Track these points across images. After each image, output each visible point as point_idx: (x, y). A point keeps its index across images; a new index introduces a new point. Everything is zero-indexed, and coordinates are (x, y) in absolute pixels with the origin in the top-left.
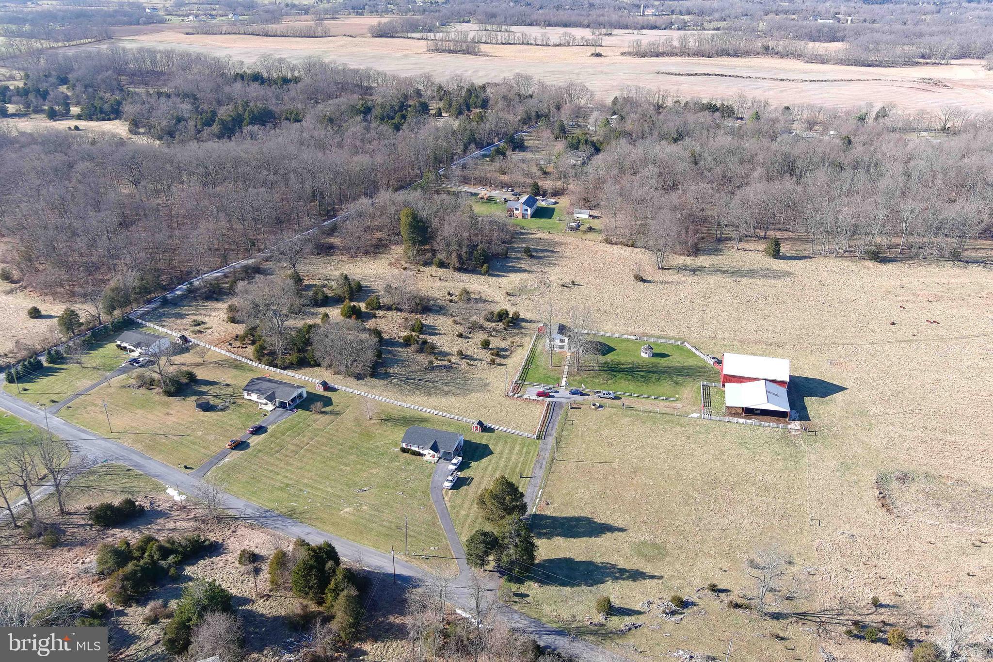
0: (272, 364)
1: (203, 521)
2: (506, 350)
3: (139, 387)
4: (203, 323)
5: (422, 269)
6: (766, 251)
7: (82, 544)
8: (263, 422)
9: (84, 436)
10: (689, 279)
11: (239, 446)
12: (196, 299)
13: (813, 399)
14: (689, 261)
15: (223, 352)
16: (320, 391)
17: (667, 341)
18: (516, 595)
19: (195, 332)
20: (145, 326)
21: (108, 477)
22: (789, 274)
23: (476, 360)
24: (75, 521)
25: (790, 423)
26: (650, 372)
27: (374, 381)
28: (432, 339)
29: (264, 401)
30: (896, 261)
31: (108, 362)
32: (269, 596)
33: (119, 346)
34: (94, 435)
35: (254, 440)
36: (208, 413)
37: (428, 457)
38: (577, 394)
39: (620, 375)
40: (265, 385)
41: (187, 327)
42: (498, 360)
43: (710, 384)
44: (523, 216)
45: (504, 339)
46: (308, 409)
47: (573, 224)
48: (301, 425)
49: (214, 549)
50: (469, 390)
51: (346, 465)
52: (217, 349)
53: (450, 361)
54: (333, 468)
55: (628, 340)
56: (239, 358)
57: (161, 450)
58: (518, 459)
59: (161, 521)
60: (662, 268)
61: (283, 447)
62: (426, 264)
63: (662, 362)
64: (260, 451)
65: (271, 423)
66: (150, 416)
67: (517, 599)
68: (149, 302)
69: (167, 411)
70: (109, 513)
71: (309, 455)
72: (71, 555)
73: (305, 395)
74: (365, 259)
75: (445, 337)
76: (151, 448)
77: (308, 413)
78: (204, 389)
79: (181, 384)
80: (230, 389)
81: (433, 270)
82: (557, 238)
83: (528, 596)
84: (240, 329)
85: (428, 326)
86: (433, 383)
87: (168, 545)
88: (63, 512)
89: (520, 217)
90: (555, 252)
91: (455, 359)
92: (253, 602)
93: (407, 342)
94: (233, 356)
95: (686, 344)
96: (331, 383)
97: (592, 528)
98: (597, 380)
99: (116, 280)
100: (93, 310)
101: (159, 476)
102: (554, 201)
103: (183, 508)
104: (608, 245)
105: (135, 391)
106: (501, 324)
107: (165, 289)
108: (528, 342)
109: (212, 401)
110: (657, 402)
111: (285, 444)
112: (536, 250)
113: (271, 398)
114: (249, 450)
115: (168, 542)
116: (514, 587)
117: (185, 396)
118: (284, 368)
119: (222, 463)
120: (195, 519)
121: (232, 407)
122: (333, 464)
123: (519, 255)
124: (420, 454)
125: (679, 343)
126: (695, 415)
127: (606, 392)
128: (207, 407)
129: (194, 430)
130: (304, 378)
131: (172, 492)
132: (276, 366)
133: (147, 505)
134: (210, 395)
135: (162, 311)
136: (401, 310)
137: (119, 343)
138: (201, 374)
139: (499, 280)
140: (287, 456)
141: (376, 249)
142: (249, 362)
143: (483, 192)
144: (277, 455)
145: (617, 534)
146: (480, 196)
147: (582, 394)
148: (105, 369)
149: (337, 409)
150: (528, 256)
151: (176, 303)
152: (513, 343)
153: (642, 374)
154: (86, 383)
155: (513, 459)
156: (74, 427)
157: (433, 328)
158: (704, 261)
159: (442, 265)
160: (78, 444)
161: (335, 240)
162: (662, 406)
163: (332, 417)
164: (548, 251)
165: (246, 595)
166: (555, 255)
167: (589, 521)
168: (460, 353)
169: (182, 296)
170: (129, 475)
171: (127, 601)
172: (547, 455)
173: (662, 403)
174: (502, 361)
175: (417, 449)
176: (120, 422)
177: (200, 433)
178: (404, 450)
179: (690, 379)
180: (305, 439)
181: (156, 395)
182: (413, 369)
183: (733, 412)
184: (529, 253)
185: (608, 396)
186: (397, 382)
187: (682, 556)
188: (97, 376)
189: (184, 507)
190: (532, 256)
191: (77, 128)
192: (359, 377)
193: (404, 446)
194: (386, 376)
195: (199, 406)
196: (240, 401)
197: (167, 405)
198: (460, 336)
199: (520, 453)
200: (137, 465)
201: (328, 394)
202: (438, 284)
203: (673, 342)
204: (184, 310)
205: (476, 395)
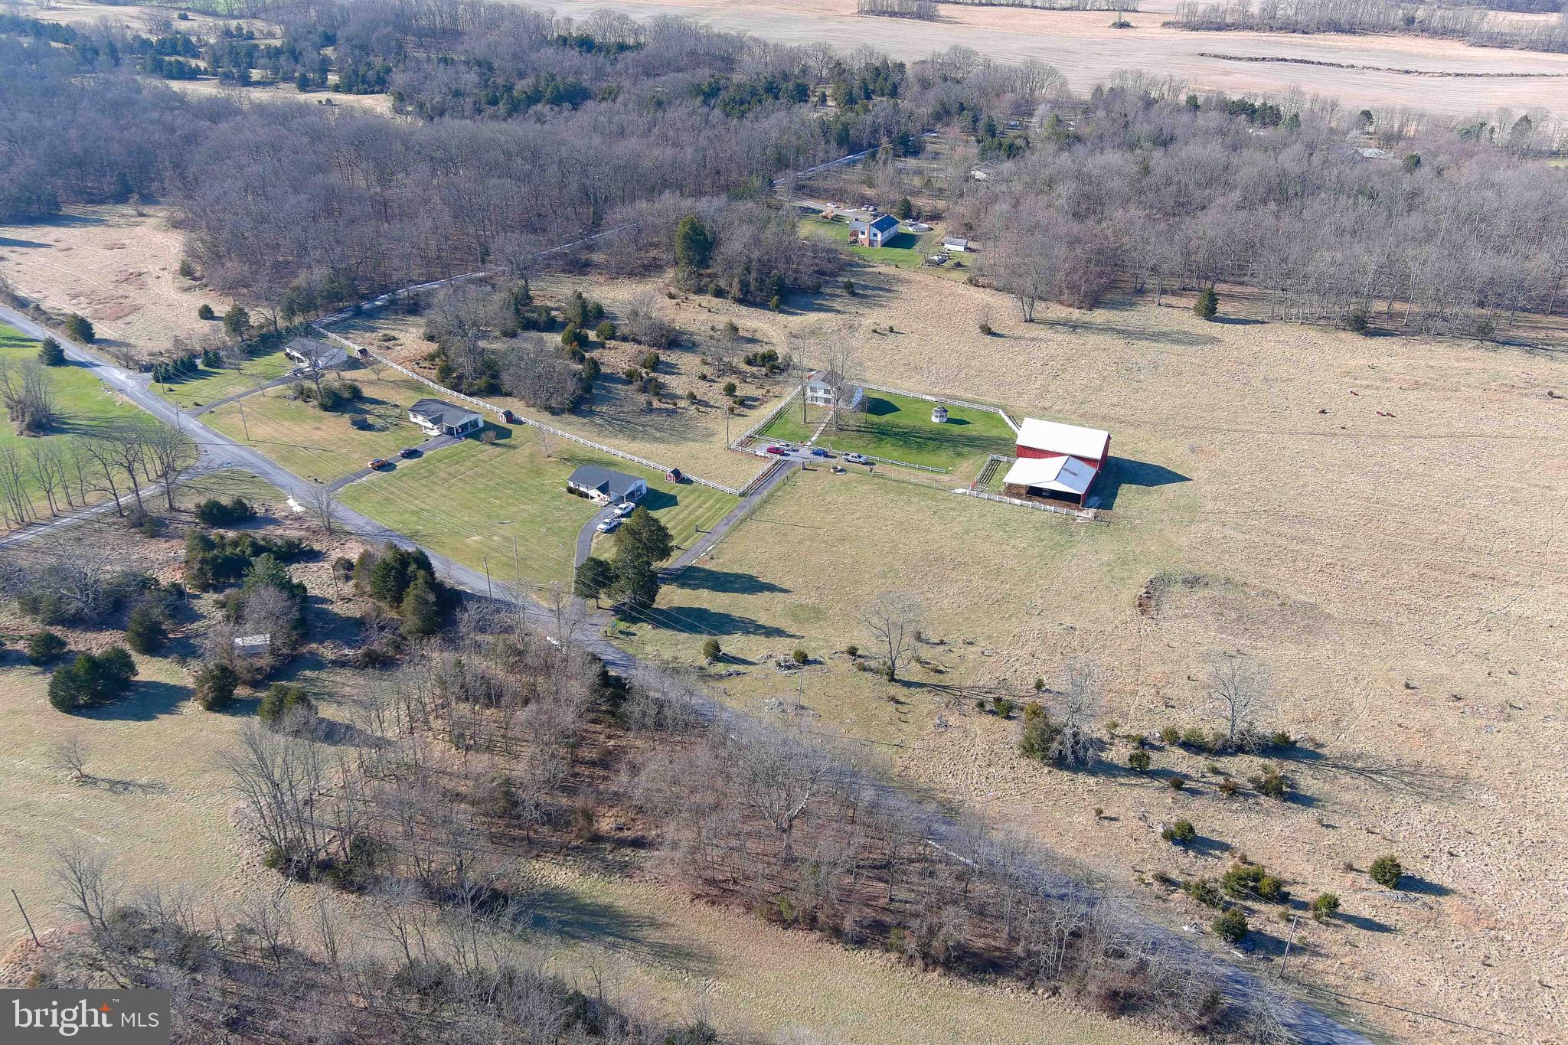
0: (455, 388)
1: (314, 532)
2: (755, 399)
3: (295, 398)
4: (395, 339)
5: (692, 297)
6: (1195, 309)
7: (180, 537)
8: (422, 447)
9: (218, 440)
10: (1061, 336)
11: (384, 466)
12: (396, 313)
13: (1134, 486)
14: (1076, 314)
15: (405, 371)
16: (502, 421)
17: (976, 406)
18: (621, 632)
19: (380, 347)
20: (326, 337)
21: (230, 482)
22: (1215, 340)
23: (712, 407)
24: (182, 518)
25: (1081, 510)
26: (931, 439)
27: (573, 418)
28: (662, 378)
29: (429, 425)
30: (1392, 335)
31: (271, 371)
32: (350, 600)
33: (288, 355)
34: (229, 441)
35: (404, 464)
36: (362, 432)
37: (596, 500)
38: (820, 455)
39: (888, 439)
40: (434, 407)
41: (375, 342)
42: (739, 410)
43: (1002, 458)
44: (871, 243)
45: (761, 387)
46: (478, 439)
47: (936, 258)
48: (464, 454)
49: (313, 556)
50: (685, 439)
51: (497, 498)
52: (399, 368)
53: (675, 405)
54: (481, 499)
55: (925, 401)
56: (421, 379)
57: (296, 462)
58: (705, 514)
59: (271, 527)
60: (1032, 321)
61: (433, 473)
62: (700, 291)
63: (956, 429)
64: (406, 475)
65: (430, 449)
66: (297, 429)
67: (622, 636)
68: (341, 311)
69: (317, 425)
70: (215, 511)
71: (461, 485)
72: (168, 545)
73: (481, 425)
74: (626, 282)
75: (684, 378)
76: (285, 459)
77: (478, 443)
78: (368, 407)
79: (341, 398)
80: (398, 411)
81: (707, 300)
82: (903, 273)
83: (636, 635)
84: (434, 347)
85: (667, 363)
86: (644, 426)
87: (263, 543)
88: (172, 508)
89: (866, 244)
90: (890, 291)
91: (682, 404)
92: (332, 603)
93: (630, 377)
94: (415, 377)
95: (1001, 412)
96: (517, 415)
97: (750, 585)
98: (855, 442)
99: (301, 280)
100: (268, 313)
101: (282, 487)
102: (926, 226)
103: (298, 518)
104: (973, 289)
105: (287, 402)
106: (764, 369)
107: (364, 297)
108: (790, 393)
109: (370, 419)
110: (920, 472)
111: (437, 470)
112: (865, 287)
113: (436, 421)
114: (394, 473)
115: (264, 539)
116: (623, 625)
117: (343, 412)
118: (471, 395)
119: (358, 481)
120: (308, 529)
121: (392, 428)
122: (483, 495)
123: (838, 291)
124: (586, 496)
125: (992, 410)
126: (960, 491)
127: (855, 455)
128: (364, 426)
129: (340, 447)
130: (488, 406)
131: (291, 502)
132: (460, 392)
133: (260, 511)
134: (373, 414)
135: (351, 322)
136: (640, 343)
137: (288, 350)
138: (367, 392)
139: (790, 318)
140: (434, 483)
141: (648, 269)
142: (431, 384)
143: (829, 208)
144: (423, 481)
145: (777, 594)
146: (824, 214)
147: (826, 456)
148: (266, 378)
149: (513, 442)
150: (850, 293)
151: (372, 314)
152: (768, 391)
153: (918, 440)
154: (240, 389)
155: (697, 513)
156: (211, 432)
157: (673, 366)
158: (1099, 316)
159: (719, 293)
160: (208, 447)
161: (597, 257)
162: (923, 477)
163: (505, 450)
164: (881, 289)
165: (327, 596)
166: (891, 295)
167: (751, 578)
168: (692, 397)
169: (383, 306)
170: (253, 482)
171: (205, 588)
172: (741, 514)
173: (925, 474)
174: (746, 411)
175: (585, 490)
176: (261, 431)
177: (345, 451)
178: (571, 490)
179: (979, 451)
180: (462, 469)
181: (311, 408)
182: (626, 409)
183: (1013, 490)
184: (851, 289)
185: (858, 460)
186: (600, 421)
187: (841, 623)
188: (251, 384)
189: (300, 518)
190: (854, 294)
191: (329, 101)
192: (554, 412)
193: (572, 485)
194: (591, 413)
195: (354, 423)
196: (404, 424)
197: (320, 419)
198: (704, 377)
199: (709, 509)
200: (265, 474)
201: (510, 426)
202: (704, 316)
203: (984, 408)
204: (378, 323)
205: (691, 444)
